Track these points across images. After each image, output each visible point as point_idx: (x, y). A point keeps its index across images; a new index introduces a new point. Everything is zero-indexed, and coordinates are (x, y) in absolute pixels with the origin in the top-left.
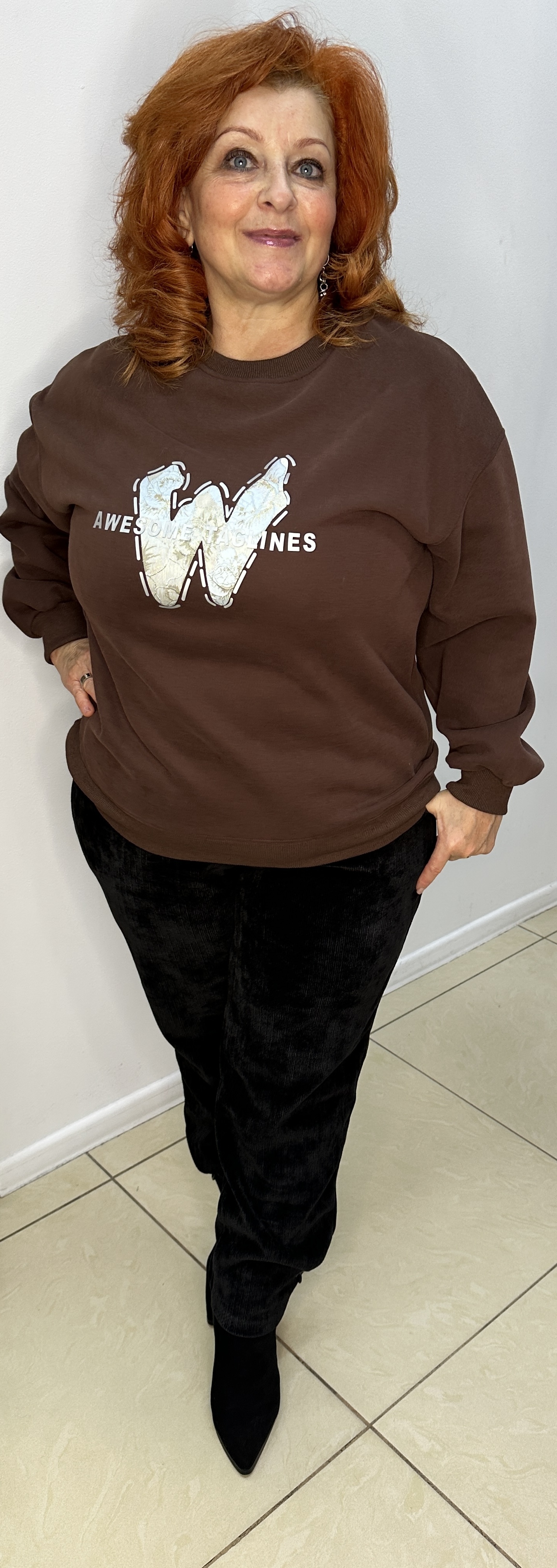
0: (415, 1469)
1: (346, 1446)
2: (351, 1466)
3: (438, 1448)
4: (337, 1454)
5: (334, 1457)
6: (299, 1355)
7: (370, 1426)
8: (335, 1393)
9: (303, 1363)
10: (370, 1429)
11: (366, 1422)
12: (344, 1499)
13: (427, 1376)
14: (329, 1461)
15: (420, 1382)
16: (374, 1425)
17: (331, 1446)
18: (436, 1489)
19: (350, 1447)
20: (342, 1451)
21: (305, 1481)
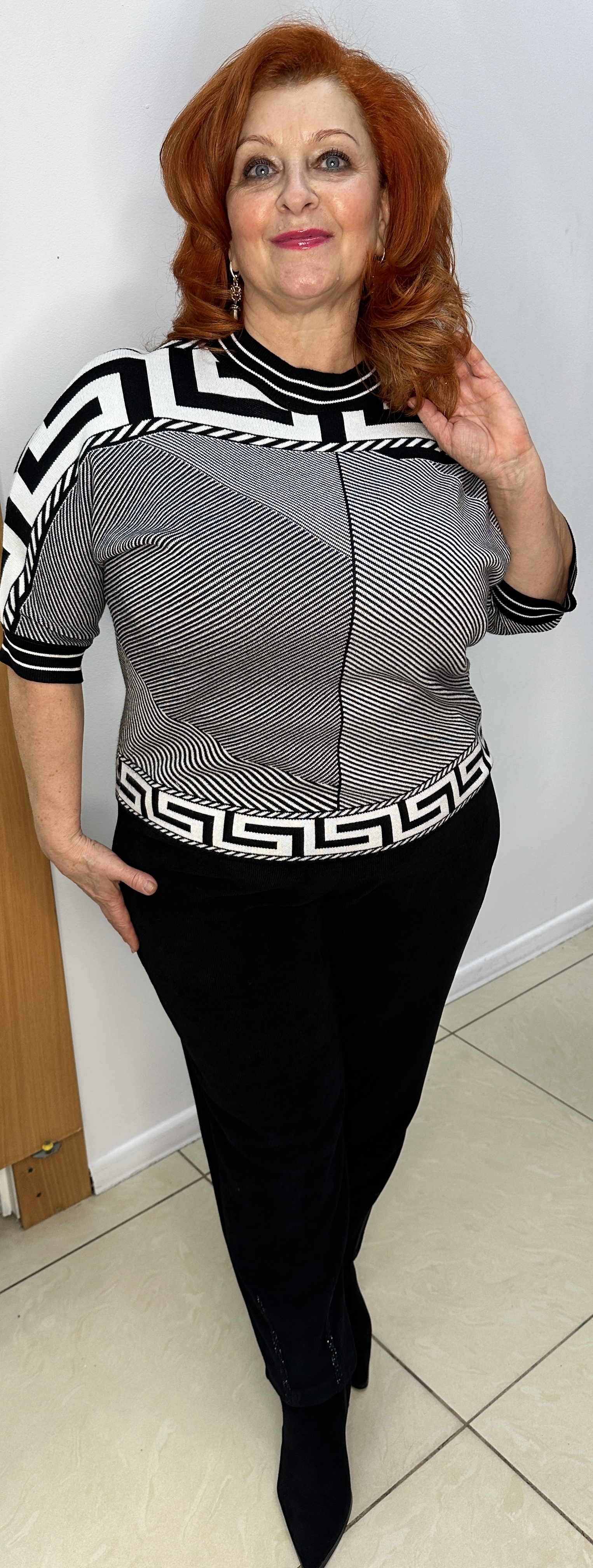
0: (514, 1469)
1: (443, 1445)
2: (449, 1465)
3: (537, 1448)
4: (435, 1453)
5: (432, 1455)
6: (393, 1352)
7: (467, 1425)
8: (431, 1391)
9: (398, 1360)
10: (467, 1429)
11: (462, 1421)
12: (443, 1497)
13: (524, 1375)
14: (427, 1460)
15: (517, 1381)
16: (471, 1424)
17: (428, 1444)
18: (535, 1489)
19: (448, 1445)
20: (439, 1449)
21: (402, 1479)
